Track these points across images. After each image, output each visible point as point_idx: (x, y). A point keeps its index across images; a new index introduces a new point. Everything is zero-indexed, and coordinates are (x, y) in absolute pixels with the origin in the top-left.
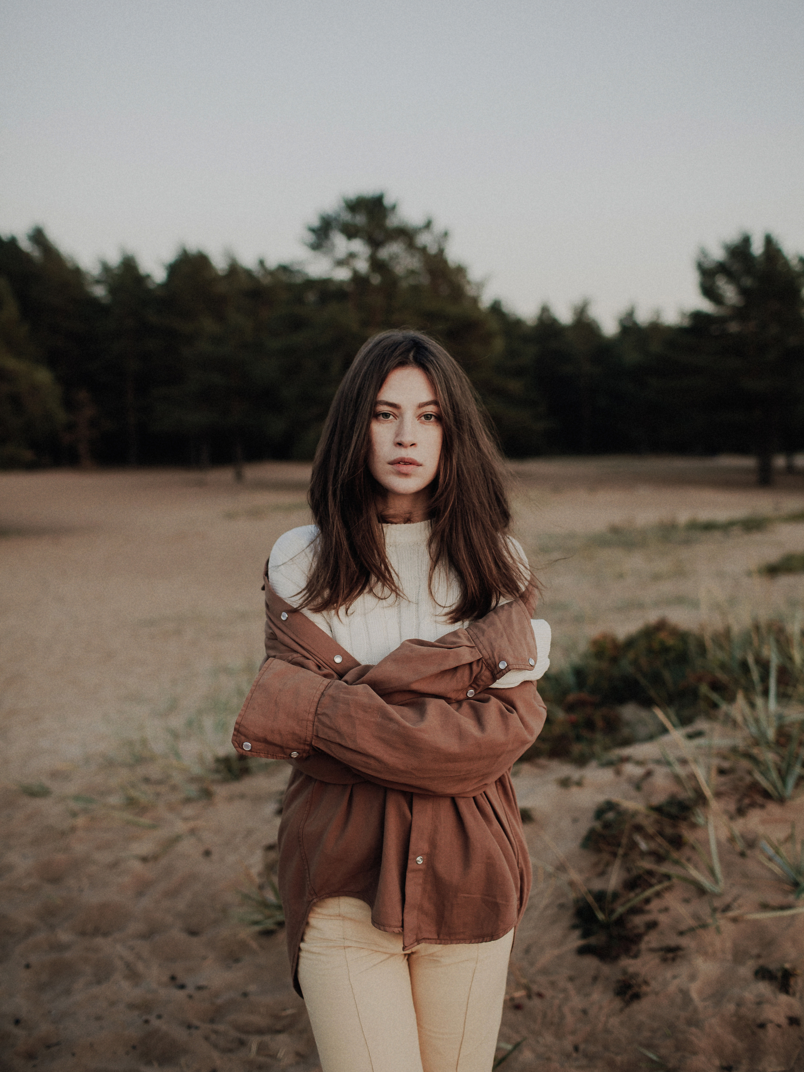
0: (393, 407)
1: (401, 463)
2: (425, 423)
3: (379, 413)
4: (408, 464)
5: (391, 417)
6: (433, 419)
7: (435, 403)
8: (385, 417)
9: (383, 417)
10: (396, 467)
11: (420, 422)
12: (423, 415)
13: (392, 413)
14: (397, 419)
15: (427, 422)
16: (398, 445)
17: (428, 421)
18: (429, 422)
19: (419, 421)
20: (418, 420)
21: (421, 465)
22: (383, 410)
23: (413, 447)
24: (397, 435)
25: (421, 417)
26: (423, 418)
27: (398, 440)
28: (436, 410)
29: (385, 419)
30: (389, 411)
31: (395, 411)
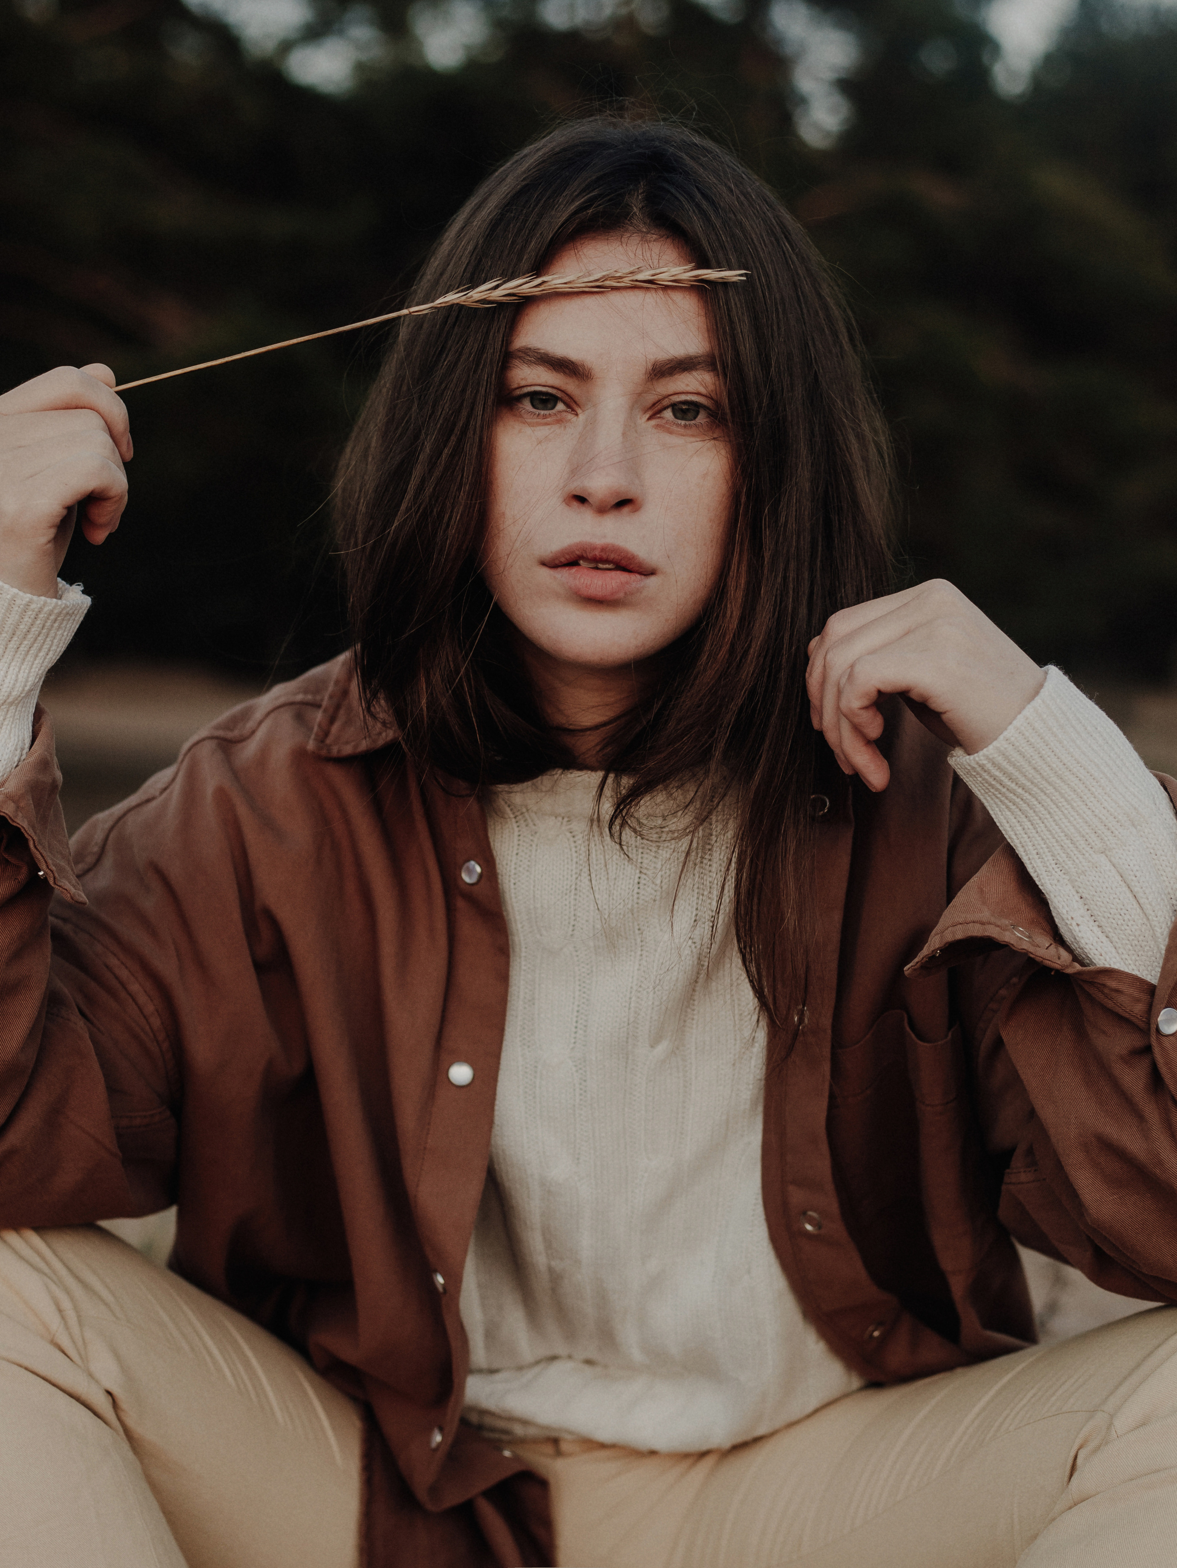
0: (565, 373)
1: (581, 562)
2: (674, 428)
3: (518, 392)
4: (611, 566)
5: (560, 406)
6: (702, 418)
7: (710, 362)
8: (540, 406)
9: (534, 406)
10: (565, 576)
11: (657, 426)
12: (666, 402)
13: (559, 394)
14: (577, 415)
15: (678, 425)
16: (575, 504)
17: (683, 422)
18: (685, 426)
19: (653, 422)
20: (649, 419)
21: (650, 572)
22: (530, 381)
23: (626, 510)
24: (575, 470)
25: (660, 411)
26: (668, 414)
27: (576, 486)
28: (711, 387)
29: (537, 412)
30: (552, 387)
31: (570, 385)
